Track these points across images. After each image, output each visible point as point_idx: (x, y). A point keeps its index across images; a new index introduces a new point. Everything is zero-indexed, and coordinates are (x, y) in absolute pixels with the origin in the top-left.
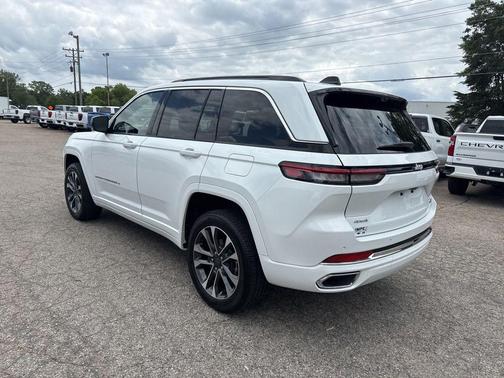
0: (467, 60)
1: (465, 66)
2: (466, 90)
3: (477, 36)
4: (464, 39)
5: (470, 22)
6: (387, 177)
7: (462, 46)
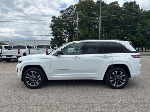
0: (52, 30)
1: (52, 32)
2: (53, 38)
3: (54, 25)
4: (51, 25)
5: (52, 21)
7: (50, 27)
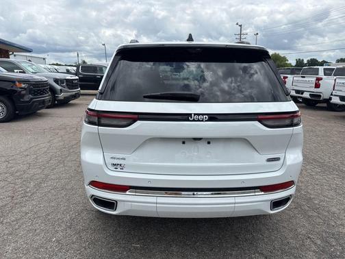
6: (139, 123)
